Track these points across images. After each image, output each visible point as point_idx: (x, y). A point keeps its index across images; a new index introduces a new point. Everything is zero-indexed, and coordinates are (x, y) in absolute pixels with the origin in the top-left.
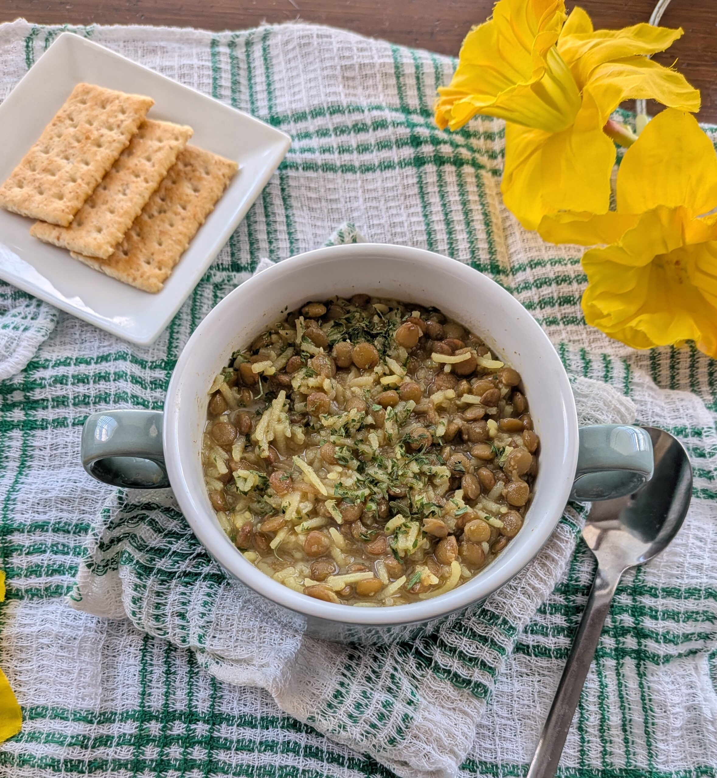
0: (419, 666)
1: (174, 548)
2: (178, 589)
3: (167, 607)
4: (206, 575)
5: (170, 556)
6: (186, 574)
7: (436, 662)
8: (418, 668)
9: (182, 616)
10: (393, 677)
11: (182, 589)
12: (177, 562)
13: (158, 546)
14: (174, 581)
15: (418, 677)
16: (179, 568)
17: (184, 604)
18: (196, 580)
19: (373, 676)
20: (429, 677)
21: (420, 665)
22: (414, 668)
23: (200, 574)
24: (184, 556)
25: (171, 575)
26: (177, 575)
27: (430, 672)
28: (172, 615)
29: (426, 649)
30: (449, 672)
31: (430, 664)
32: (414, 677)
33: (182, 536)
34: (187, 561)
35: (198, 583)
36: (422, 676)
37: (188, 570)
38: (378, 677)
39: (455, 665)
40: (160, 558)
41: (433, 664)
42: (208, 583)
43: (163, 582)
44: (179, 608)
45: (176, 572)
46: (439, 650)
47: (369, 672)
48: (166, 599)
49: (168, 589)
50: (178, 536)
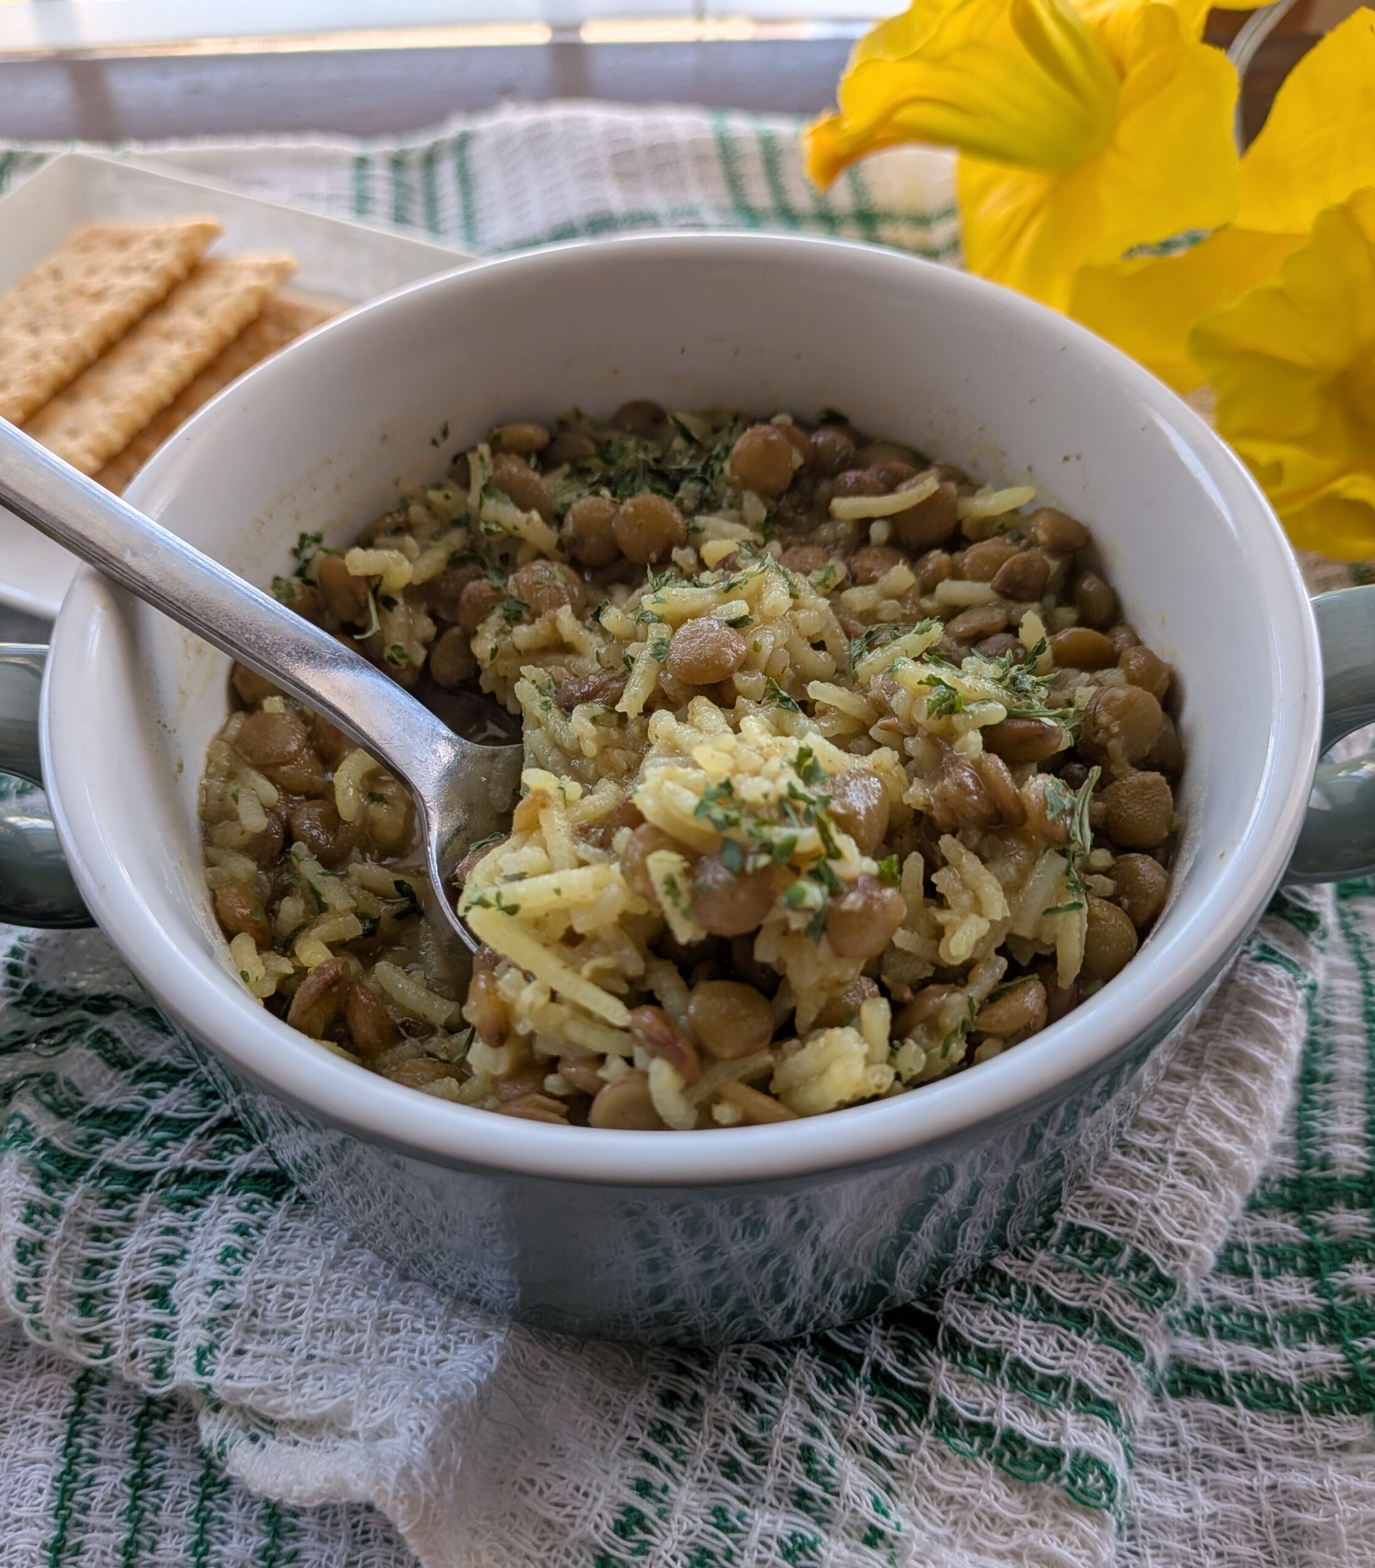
0: (889, 1421)
1: (156, 1107)
2: (155, 1220)
3: (118, 1272)
4: (241, 1177)
5: (145, 1129)
6: (182, 1176)
7: (943, 1402)
8: (885, 1427)
9: (159, 1295)
10: (807, 1454)
11: (167, 1218)
12: (162, 1144)
13: (114, 1104)
14: (147, 1197)
15: (891, 1454)
16: (164, 1159)
17: (168, 1260)
18: (212, 1189)
19: (744, 1458)
20: (924, 1451)
21: (891, 1413)
22: (873, 1423)
23: (224, 1173)
24: (181, 1128)
25: (140, 1180)
26: (156, 1180)
27: (927, 1436)
28: (130, 1297)
29: (905, 1362)
30: (987, 1431)
31: (924, 1410)
32: (876, 1455)
33: (185, 1073)
34: (191, 1140)
35: (214, 1198)
36: (903, 1449)
37: (192, 1163)
38: (760, 1458)
39: (1005, 1407)
40: (118, 1135)
41: (933, 1410)
42: (244, 1198)
43: (112, 1201)
44: (150, 1274)
45: (152, 1173)
46: (945, 1364)
47: (729, 1444)
48: (118, 1247)
49: (128, 1219)
50: (172, 1076)
